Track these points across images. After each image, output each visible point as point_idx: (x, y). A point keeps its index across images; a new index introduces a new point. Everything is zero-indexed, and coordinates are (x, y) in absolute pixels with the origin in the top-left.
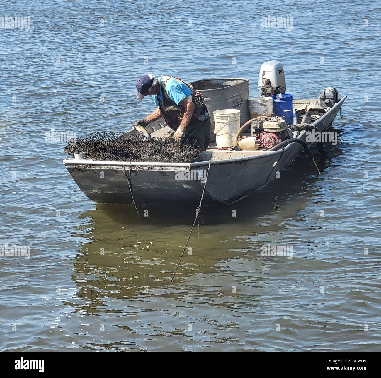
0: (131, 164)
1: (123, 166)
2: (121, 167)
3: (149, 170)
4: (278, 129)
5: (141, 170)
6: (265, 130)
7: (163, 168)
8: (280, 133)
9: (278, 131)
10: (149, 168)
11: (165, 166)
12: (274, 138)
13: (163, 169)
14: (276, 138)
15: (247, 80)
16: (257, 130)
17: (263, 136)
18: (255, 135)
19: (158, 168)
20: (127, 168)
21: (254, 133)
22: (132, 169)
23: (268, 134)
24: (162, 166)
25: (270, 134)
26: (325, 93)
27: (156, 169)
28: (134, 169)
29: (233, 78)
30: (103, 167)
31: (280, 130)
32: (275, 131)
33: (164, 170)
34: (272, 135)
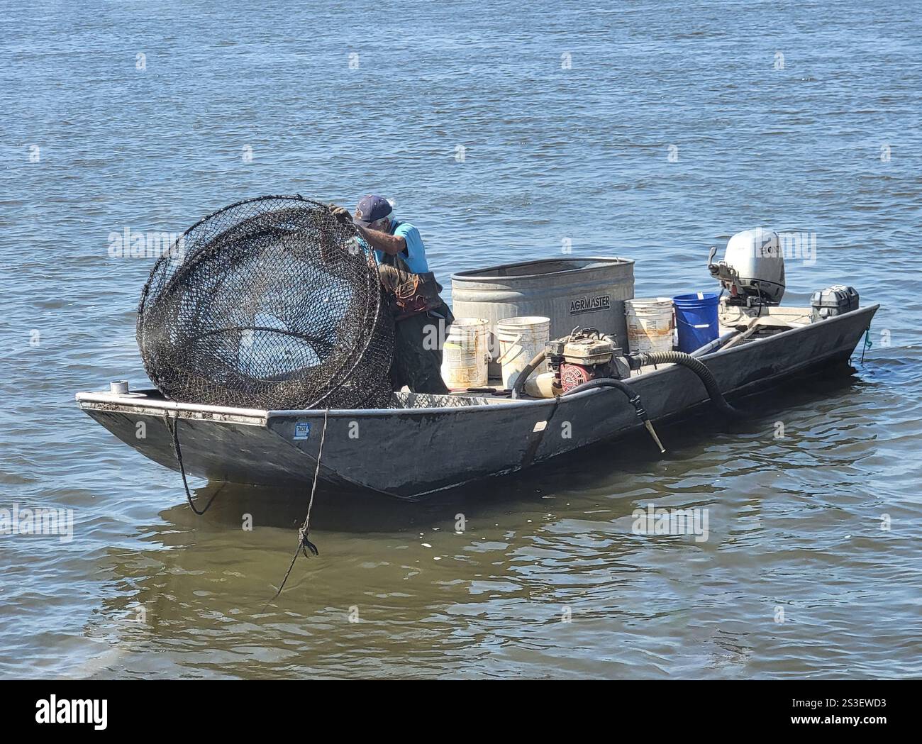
0: (177, 407)
1: (166, 409)
2: (163, 412)
3: (205, 420)
4: (587, 358)
5: (192, 418)
6: (567, 360)
7: (227, 416)
8: (594, 367)
9: (587, 362)
10: (204, 416)
11: (230, 414)
12: (580, 376)
13: (225, 419)
14: (584, 376)
15: (631, 261)
16: (554, 358)
17: (565, 370)
18: (551, 369)
19: (219, 416)
20: (172, 414)
21: (550, 365)
22: (178, 415)
23: (572, 367)
24: (225, 414)
25: (575, 367)
26: (821, 296)
27: (216, 418)
28: (183, 416)
29: (615, 258)
30: (135, 409)
31: (593, 362)
32: (581, 362)
33: (226, 422)
34: (578, 369)
